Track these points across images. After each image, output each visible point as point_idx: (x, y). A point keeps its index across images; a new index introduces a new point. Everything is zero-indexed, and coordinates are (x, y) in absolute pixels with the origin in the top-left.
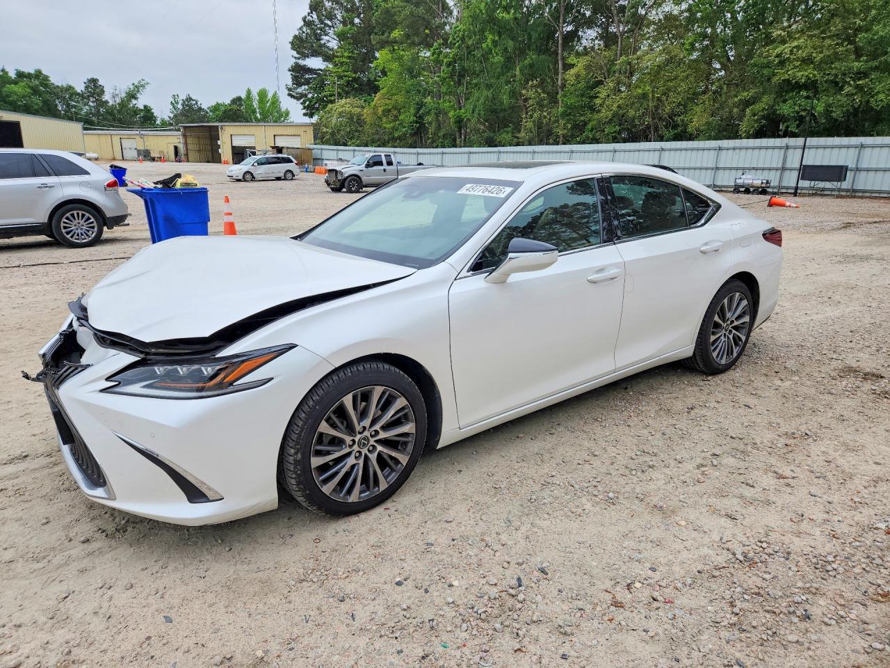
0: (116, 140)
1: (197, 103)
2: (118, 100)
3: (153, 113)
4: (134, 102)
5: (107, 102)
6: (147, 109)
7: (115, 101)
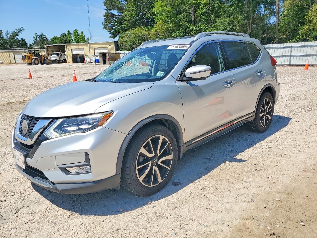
0: (12, 54)
1: (46, 37)
2: (9, 36)
3: (25, 42)
4: (17, 37)
5: (3, 38)
6: (23, 40)
7: (8, 37)
